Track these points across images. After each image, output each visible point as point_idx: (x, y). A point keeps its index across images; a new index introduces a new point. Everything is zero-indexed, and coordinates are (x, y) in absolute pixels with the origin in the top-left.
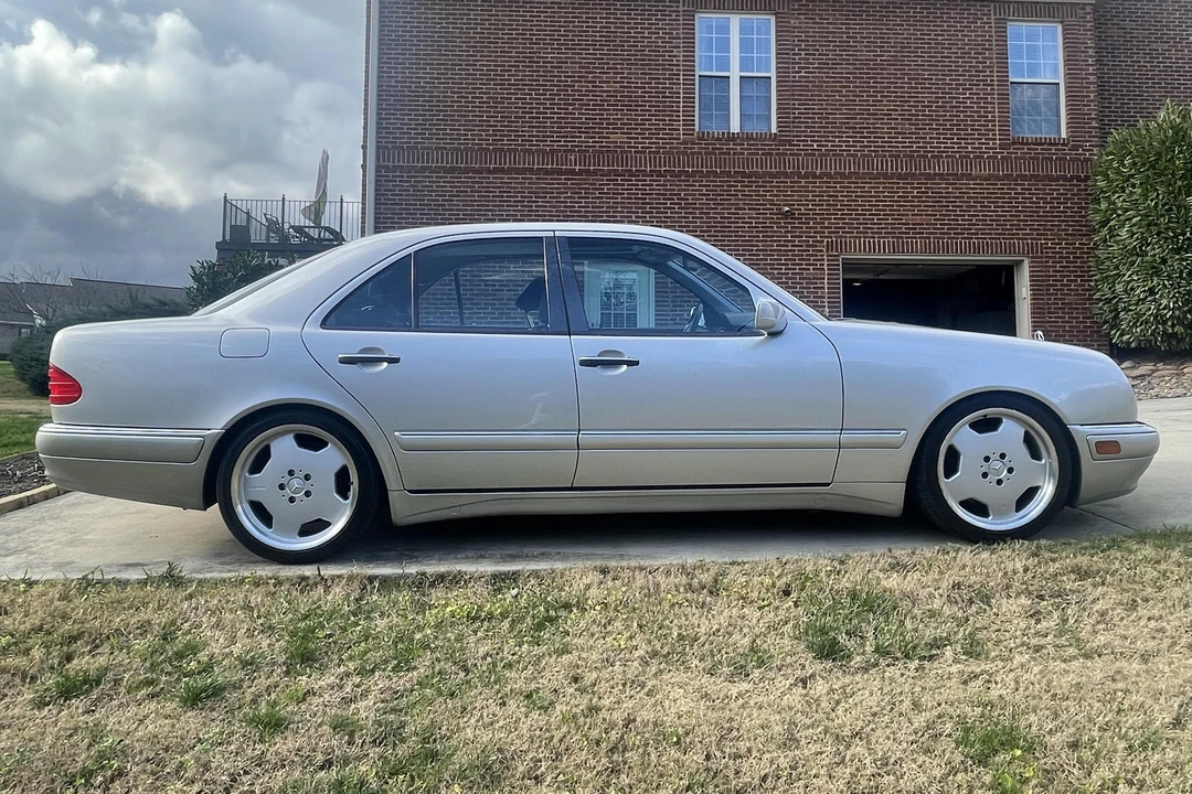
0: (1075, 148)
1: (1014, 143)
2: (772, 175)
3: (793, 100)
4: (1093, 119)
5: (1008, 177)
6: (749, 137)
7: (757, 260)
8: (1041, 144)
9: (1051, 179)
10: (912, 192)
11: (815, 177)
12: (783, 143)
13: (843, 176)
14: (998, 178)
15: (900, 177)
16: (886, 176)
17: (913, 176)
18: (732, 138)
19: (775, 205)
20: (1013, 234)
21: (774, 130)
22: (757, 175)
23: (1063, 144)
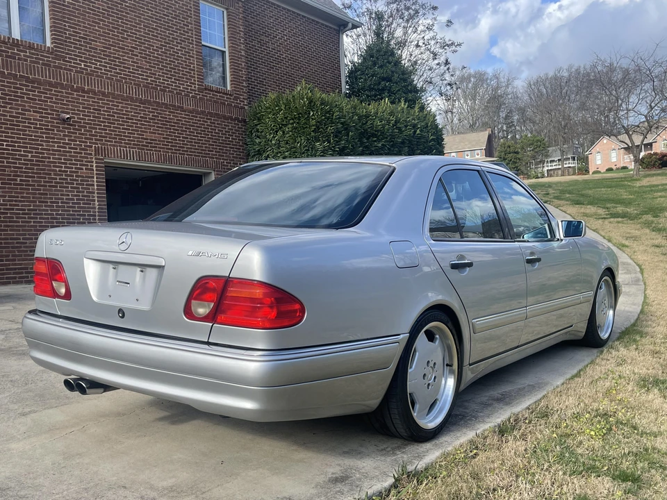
0: (236, 98)
1: (206, 89)
2: (50, 84)
3: (64, 21)
4: (244, 80)
5: (203, 112)
6: (31, 47)
7: (42, 157)
8: (219, 92)
9: (225, 117)
10: (149, 115)
11: (83, 91)
12: (58, 57)
13: (103, 94)
14: (197, 113)
15: (142, 102)
16: (132, 99)
17: (149, 103)
18: (16, 44)
19: (55, 111)
20: (207, 154)
21: (48, 44)
22: (39, 83)
23: (230, 95)
